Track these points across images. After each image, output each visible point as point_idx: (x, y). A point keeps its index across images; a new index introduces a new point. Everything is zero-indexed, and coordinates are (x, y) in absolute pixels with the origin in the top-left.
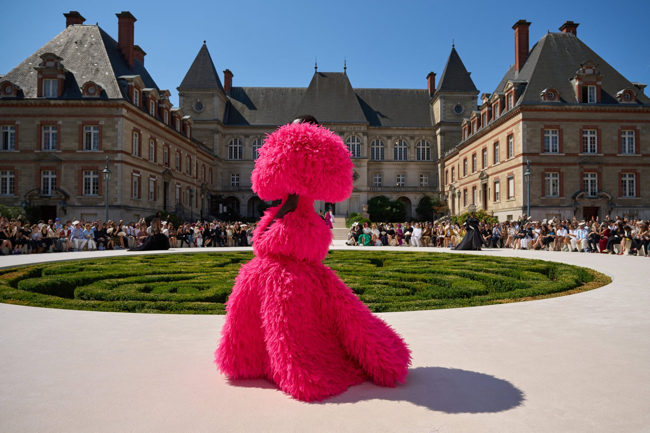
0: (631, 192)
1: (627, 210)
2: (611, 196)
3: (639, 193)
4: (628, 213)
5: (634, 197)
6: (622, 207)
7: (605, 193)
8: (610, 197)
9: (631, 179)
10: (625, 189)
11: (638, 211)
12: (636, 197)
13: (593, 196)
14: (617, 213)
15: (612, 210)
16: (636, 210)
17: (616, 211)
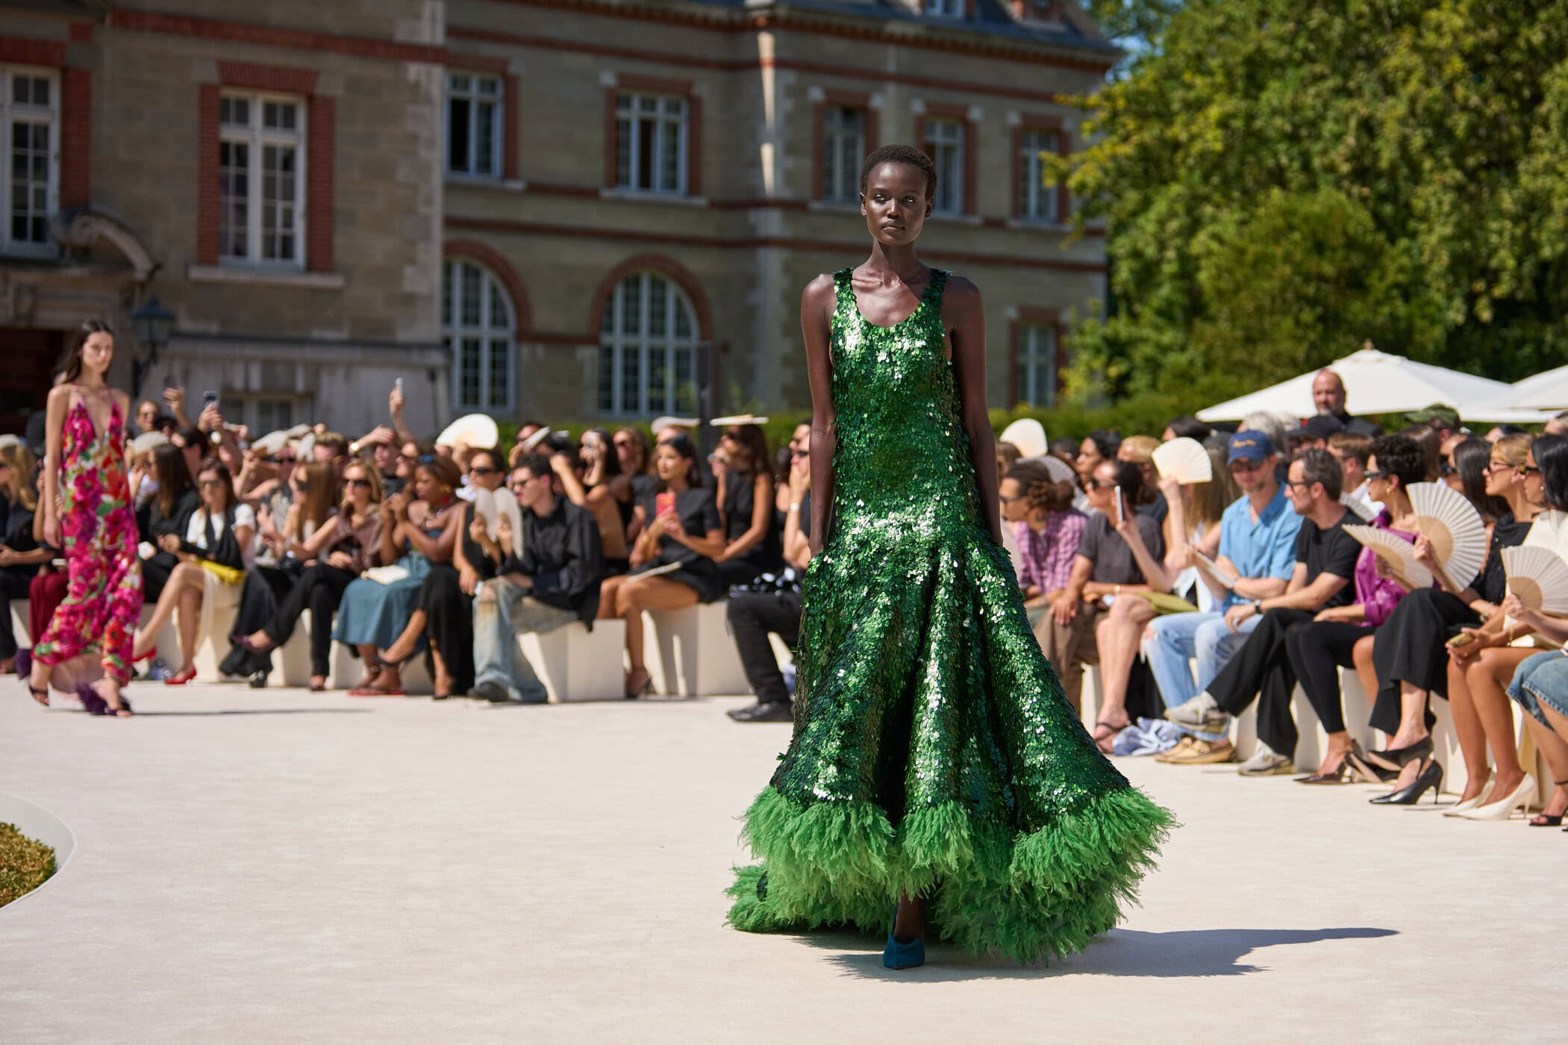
0: (279, 230)
1: (247, 361)
2: (151, 258)
3: (329, 245)
4: (256, 383)
5: (293, 273)
6: (223, 338)
7: (111, 233)
8: (141, 264)
9: (280, 139)
10: (242, 210)
11: (315, 369)
12: (311, 267)
13: (28, 248)
14: (186, 375)
15: (153, 358)
16: (307, 364)
17: (177, 369)
